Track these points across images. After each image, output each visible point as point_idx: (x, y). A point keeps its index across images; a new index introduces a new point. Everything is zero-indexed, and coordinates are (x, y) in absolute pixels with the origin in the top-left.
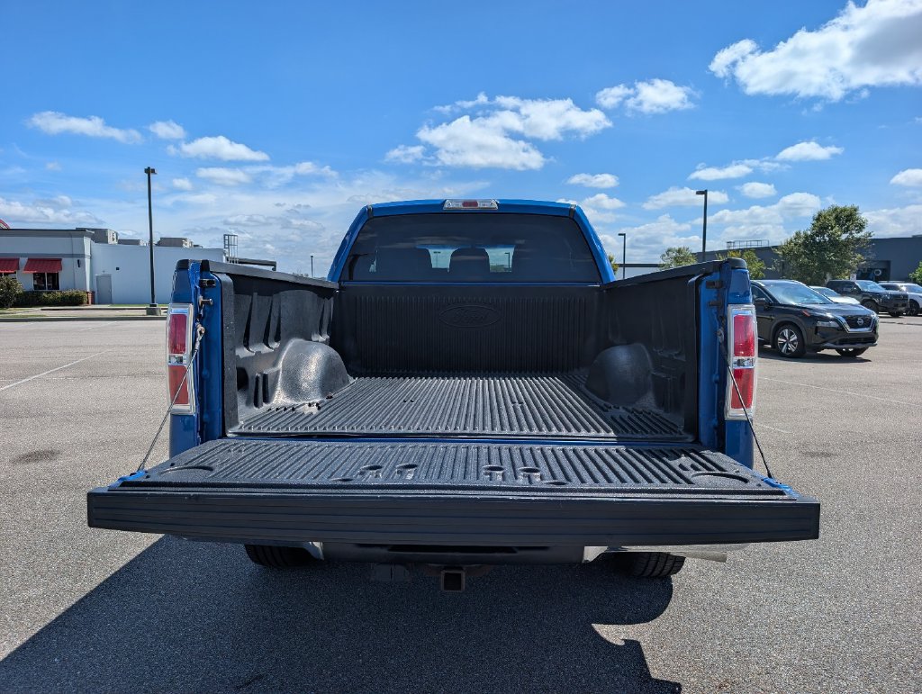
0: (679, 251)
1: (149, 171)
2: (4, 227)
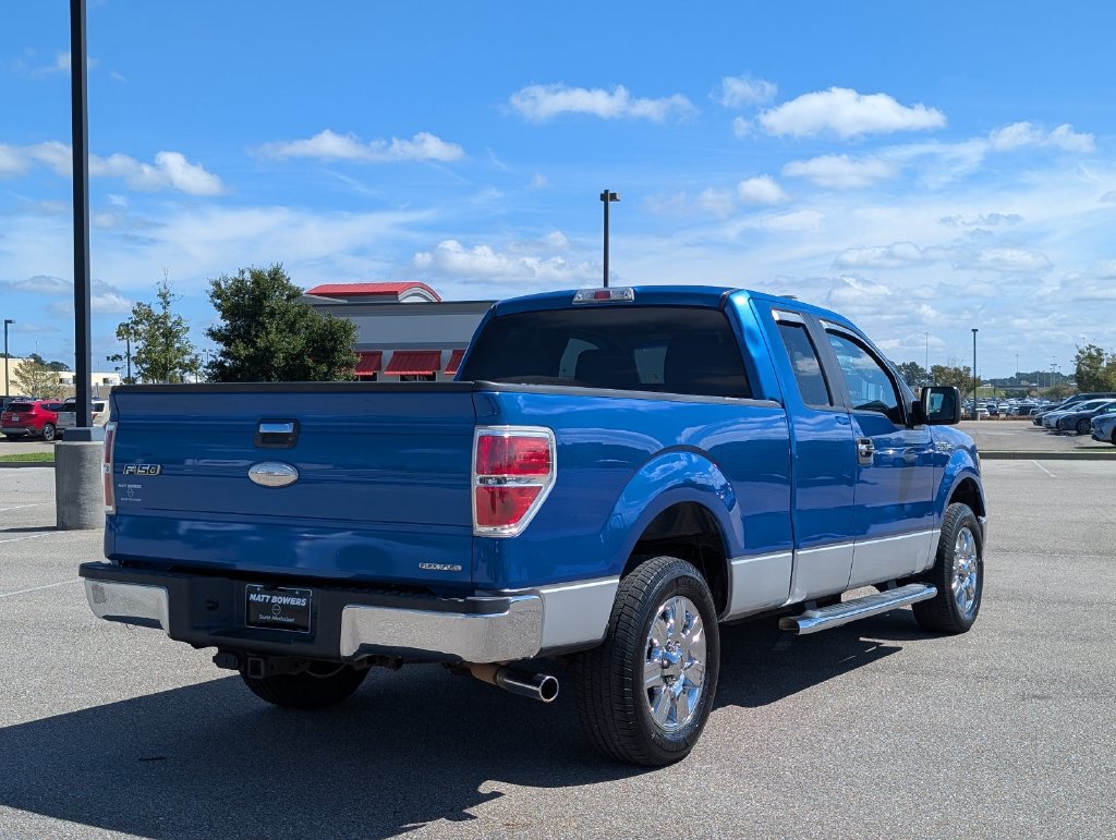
1: (607, 197)
2: (435, 300)
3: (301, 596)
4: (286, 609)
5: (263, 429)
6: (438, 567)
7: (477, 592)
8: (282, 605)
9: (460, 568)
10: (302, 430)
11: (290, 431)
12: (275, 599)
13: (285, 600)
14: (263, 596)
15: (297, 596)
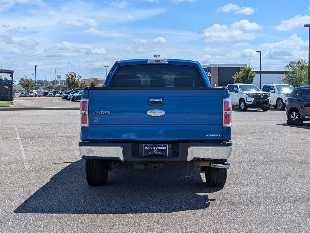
0: (299, 63)
3: (164, 146)
4: (159, 150)
5: (151, 100)
6: (212, 135)
7: (223, 141)
8: (157, 149)
9: (219, 135)
10: (165, 100)
11: (162, 100)
12: (154, 148)
13: (159, 148)
14: (150, 147)
15: (163, 146)
